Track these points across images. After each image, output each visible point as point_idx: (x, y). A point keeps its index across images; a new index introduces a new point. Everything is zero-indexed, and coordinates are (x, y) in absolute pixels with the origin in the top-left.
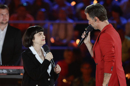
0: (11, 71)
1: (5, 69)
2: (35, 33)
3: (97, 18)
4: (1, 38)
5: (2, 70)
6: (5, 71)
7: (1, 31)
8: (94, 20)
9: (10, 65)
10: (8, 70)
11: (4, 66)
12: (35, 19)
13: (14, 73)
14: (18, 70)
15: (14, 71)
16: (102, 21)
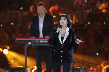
1: (46, 40)
6: (46, 42)
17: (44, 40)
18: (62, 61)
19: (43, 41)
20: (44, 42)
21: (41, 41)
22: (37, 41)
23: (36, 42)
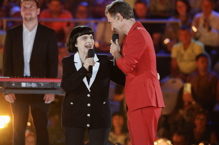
0: (42, 85)
1: (34, 82)
2: (78, 36)
3: (119, 14)
4: (29, 42)
5: (31, 83)
6: (34, 85)
7: (29, 31)
8: (117, 18)
9: (41, 77)
10: (38, 83)
11: (33, 77)
12: (74, 17)
13: (45, 87)
14: (52, 83)
15: (46, 85)
16: (128, 19)
17: (28, 82)
18: (88, 125)
19: (27, 84)
20: (29, 85)
21: (24, 85)
22: (13, 85)
23: (11, 87)
